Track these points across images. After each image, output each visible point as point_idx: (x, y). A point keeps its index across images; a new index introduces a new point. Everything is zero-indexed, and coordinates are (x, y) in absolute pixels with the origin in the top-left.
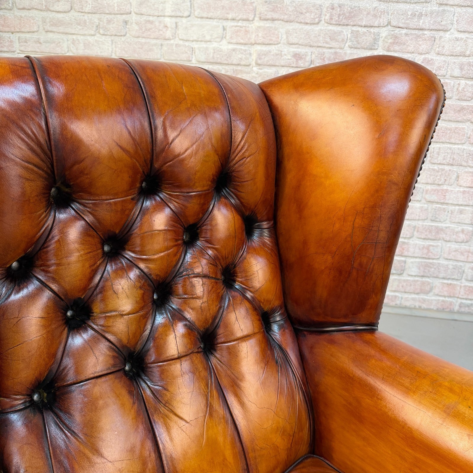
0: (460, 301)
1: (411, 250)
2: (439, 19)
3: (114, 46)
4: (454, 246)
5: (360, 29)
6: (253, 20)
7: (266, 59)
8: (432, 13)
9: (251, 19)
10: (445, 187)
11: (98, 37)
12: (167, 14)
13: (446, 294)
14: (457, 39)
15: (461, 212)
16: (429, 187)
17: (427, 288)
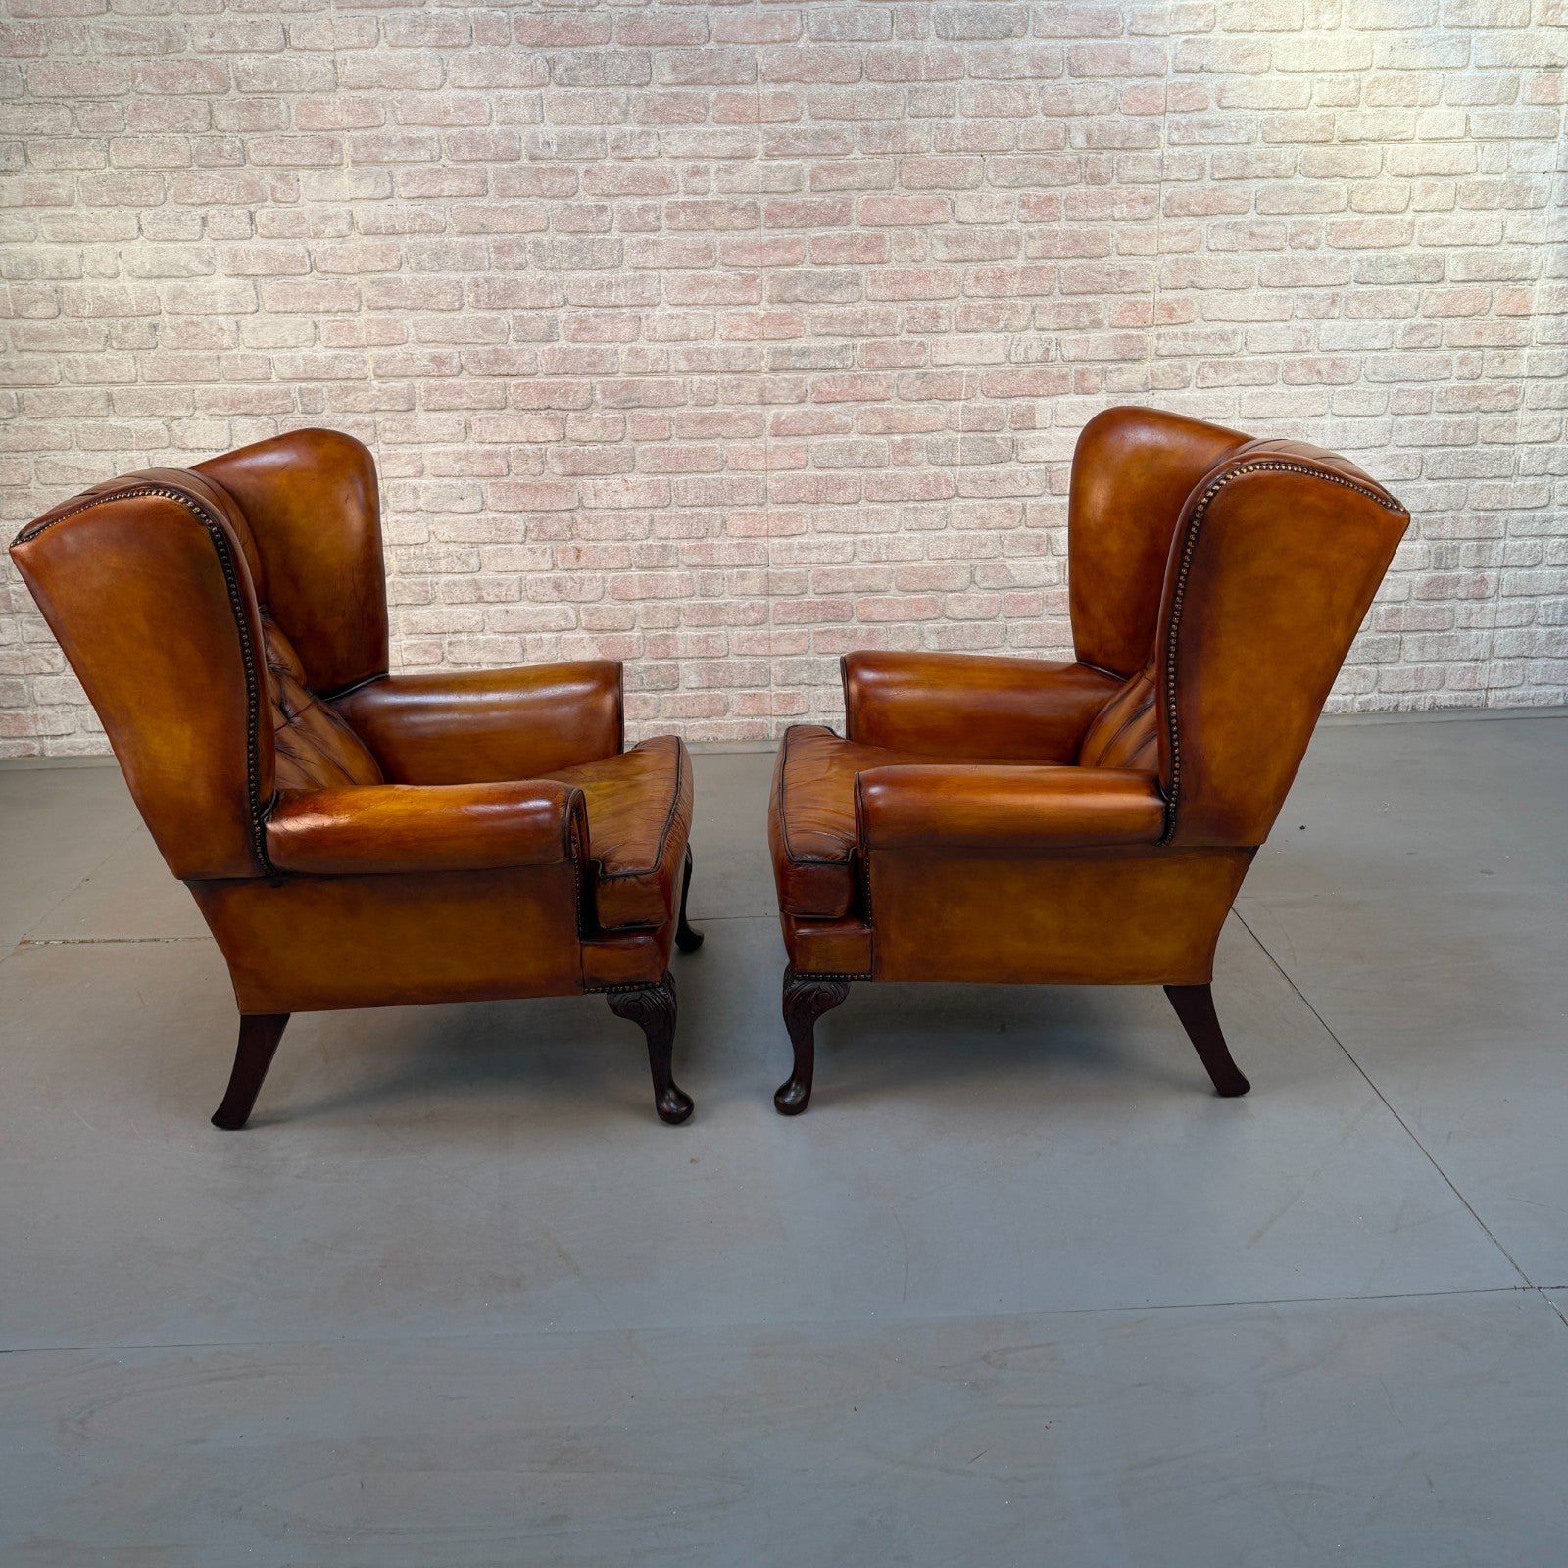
0: (775, 720)
1: (681, 646)
2: (639, 290)
3: (138, 365)
4: (744, 632)
5: (525, 313)
6: (359, 310)
7: (390, 367)
8: (626, 282)
9: (355, 309)
10: (709, 541)
11: (109, 354)
12: (219, 310)
13: (750, 711)
14: (672, 317)
15: (742, 577)
16: (685, 544)
17: (720, 706)
